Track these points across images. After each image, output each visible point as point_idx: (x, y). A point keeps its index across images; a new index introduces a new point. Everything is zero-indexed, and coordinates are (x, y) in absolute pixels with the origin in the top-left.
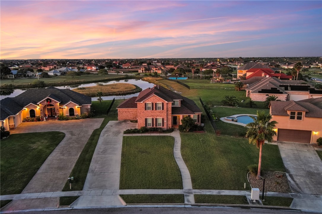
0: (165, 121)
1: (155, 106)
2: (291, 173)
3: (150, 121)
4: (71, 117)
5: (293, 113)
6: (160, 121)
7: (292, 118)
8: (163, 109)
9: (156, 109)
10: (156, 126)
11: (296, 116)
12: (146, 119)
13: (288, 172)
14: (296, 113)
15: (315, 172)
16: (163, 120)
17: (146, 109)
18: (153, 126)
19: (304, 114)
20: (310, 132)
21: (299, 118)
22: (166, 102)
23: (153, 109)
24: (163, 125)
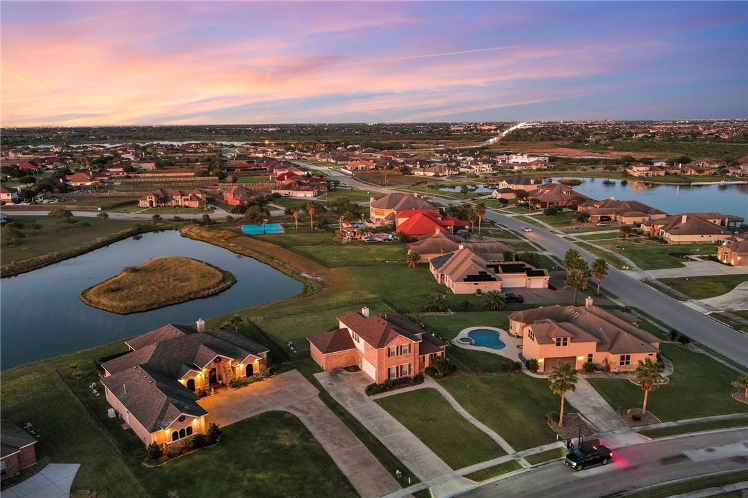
0: (412, 367)
1: (400, 350)
2: (582, 413)
3: (394, 371)
4: (249, 379)
5: (558, 339)
6: (406, 369)
7: (558, 344)
8: (410, 352)
9: (401, 354)
10: (401, 375)
11: (562, 342)
12: (389, 369)
13: (579, 412)
14: (562, 339)
15: (599, 406)
16: (410, 365)
17: (389, 356)
18: (397, 376)
19: (569, 339)
20: (575, 358)
21: (565, 344)
22: (414, 342)
23: (397, 354)
24: (410, 373)
